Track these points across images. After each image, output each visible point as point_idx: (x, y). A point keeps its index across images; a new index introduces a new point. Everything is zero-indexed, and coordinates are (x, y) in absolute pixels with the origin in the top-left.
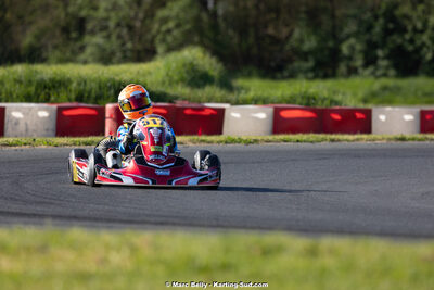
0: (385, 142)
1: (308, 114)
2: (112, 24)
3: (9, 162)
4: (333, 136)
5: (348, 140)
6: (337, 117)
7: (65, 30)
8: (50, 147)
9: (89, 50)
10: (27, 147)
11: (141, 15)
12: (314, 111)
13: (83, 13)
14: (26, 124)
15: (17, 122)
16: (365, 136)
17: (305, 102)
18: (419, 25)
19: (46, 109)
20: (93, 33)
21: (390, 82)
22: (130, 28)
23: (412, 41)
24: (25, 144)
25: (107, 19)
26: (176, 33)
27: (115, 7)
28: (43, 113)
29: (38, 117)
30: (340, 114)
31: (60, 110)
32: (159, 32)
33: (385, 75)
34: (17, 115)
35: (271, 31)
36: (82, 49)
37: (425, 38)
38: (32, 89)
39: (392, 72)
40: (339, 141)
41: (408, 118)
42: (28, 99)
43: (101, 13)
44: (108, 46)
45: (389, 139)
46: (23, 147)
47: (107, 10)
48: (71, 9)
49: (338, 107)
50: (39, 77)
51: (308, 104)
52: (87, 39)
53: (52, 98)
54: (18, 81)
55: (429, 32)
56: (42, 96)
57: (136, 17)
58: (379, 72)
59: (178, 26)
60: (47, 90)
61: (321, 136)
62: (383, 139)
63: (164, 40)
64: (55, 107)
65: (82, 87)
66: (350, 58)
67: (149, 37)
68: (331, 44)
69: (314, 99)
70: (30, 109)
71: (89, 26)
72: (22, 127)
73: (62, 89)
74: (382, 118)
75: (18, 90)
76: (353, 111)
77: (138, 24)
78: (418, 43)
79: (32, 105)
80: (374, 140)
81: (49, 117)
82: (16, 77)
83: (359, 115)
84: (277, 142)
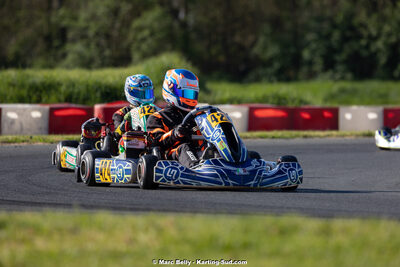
0: (353, 138)
1: (280, 114)
2: (91, 33)
3: (11, 157)
4: (305, 133)
5: (319, 136)
6: (306, 116)
7: (48, 39)
8: (46, 144)
9: (70, 57)
10: (25, 144)
11: (118, 25)
12: (285, 110)
13: (65, 23)
14: (21, 124)
15: (13, 122)
16: (334, 133)
17: (276, 101)
18: (374, 33)
19: (39, 110)
20: (74, 41)
21: (348, 85)
22: (108, 36)
23: (367, 47)
24: (23, 141)
25: (86, 28)
26: (150, 41)
27: (94, 17)
28: (36, 113)
29: (31, 117)
30: (309, 113)
31: (52, 111)
32: (135, 39)
33: (343, 78)
34: (12, 115)
35: (238, 38)
36: (64, 56)
37: (380, 44)
38: (24, 93)
39: (349, 75)
40: (311, 137)
41: (372, 116)
42: (21, 100)
43: (81, 23)
44: (87, 54)
45: (357, 136)
46: (21, 144)
47: (87, 20)
48: (54, 19)
49: (306, 107)
50: (30, 81)
51: (279, 104)
52: (69, 47)
53: (44, 100)
54: (12, 85)
55: (383, 39)
56: (34, 98)
57: (112, 27)
58: (338, 76)
59: (152, 34)
60: (38, 93)
61: (294, 133)
62: (351, 135)
63: (139, 48)
64: (47, 107)
65: (71, 89)
66: (310, 63)
67: (125, 44)
68: (292, 50)
69: (285, 99)
70: (25, 110)
71: (70, 35)
72: (17, 126)
73: (53, 91)
74: (348, 116)
75: (12, 92)
76: (321, 111)
77: (115, 34)
78: (373, 48)
79: (27, 106)
80: (343, 136)
81: (42, 117)
82: (10, 80)
83: (326, 114)
84: (255, 138)
